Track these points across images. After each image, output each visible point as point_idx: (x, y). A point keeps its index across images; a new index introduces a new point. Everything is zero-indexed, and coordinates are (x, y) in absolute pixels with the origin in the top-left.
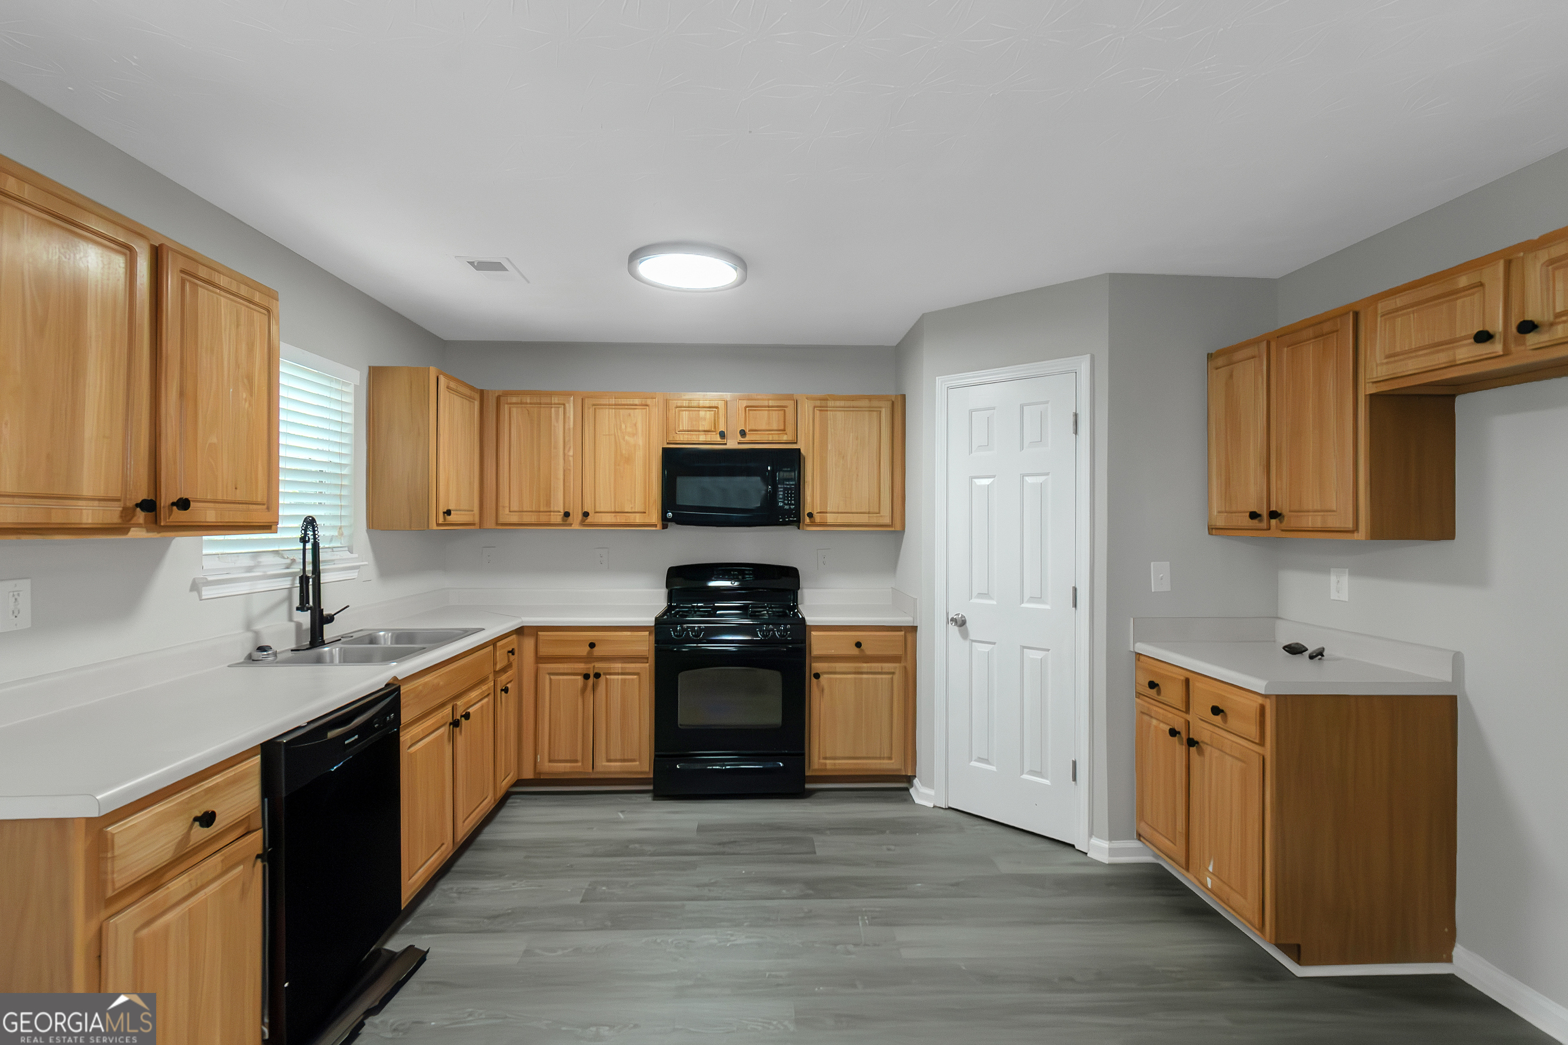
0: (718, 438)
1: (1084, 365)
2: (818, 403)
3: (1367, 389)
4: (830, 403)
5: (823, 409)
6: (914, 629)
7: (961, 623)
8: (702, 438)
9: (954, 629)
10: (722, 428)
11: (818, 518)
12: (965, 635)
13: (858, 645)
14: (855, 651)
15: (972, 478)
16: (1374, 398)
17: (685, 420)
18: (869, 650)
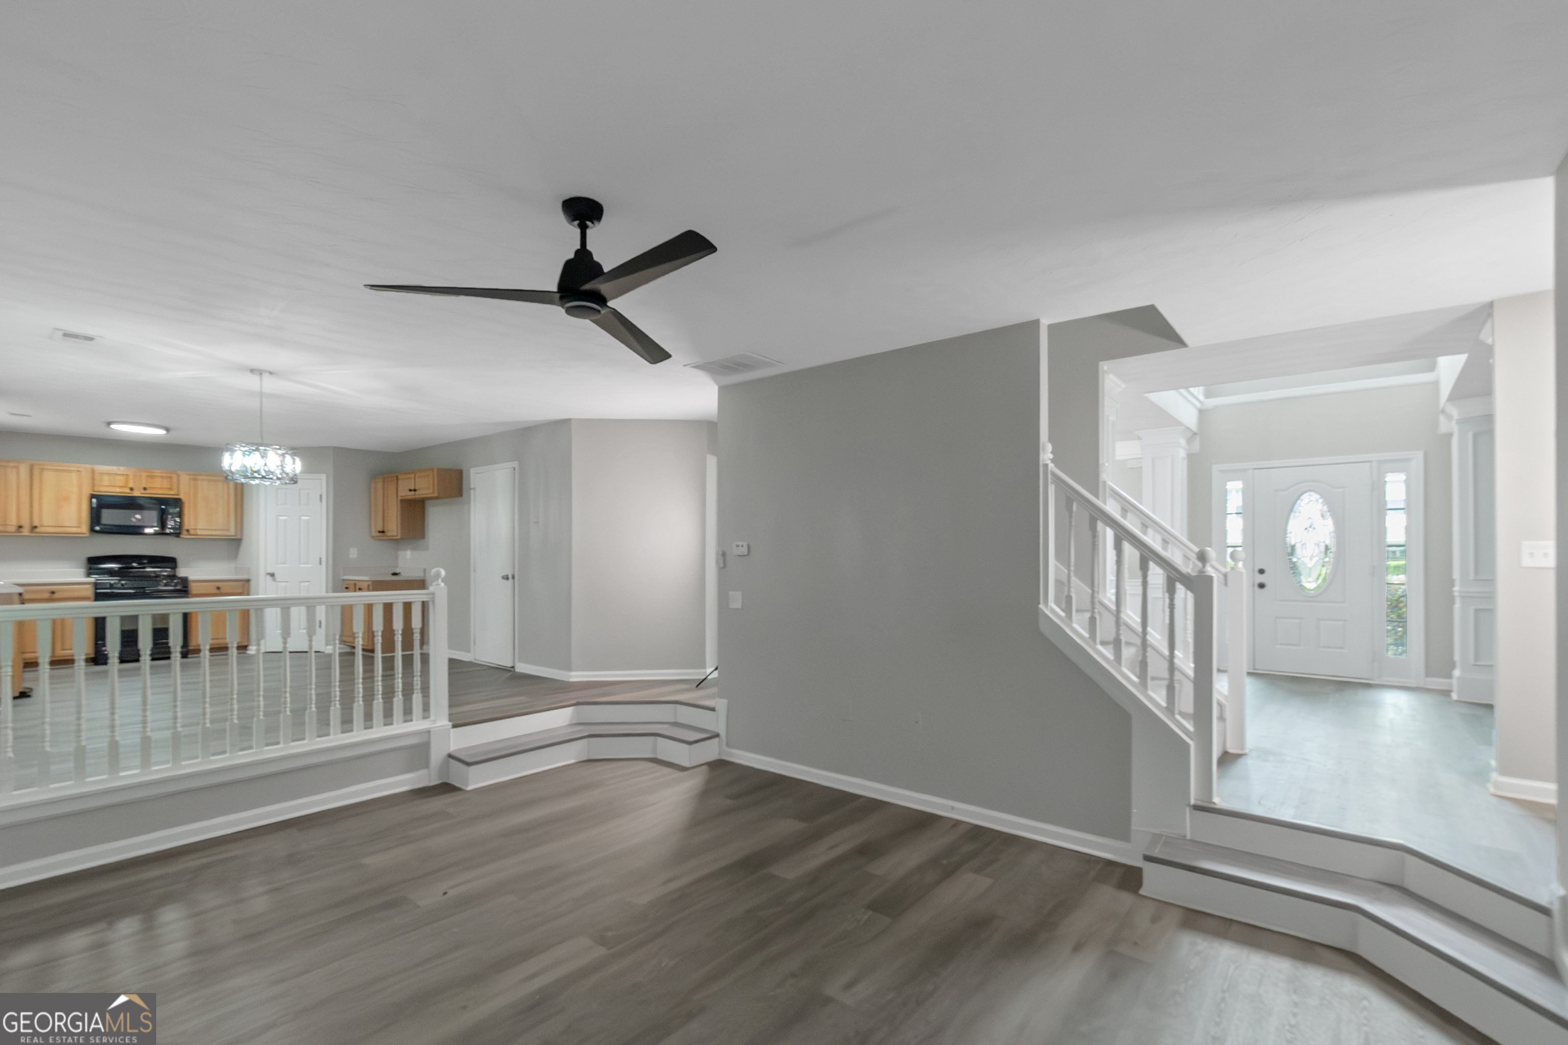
0: (128, 490)
1: (324, 477)
2: (192, 477)
3: (399, 498)
4: (199, 477)
5: (195, 480)
6: (248, 581)
7: (272, 575)
8: (118, 490)
9: (269, 577)
10: (131, 485)
11: (192, 532)
12: (274, 580)
13: (218, 588)
14: (217, 591)
15: (278, 516)
16: (402, 501)
17: (106, 480)
18: (222, 591)
